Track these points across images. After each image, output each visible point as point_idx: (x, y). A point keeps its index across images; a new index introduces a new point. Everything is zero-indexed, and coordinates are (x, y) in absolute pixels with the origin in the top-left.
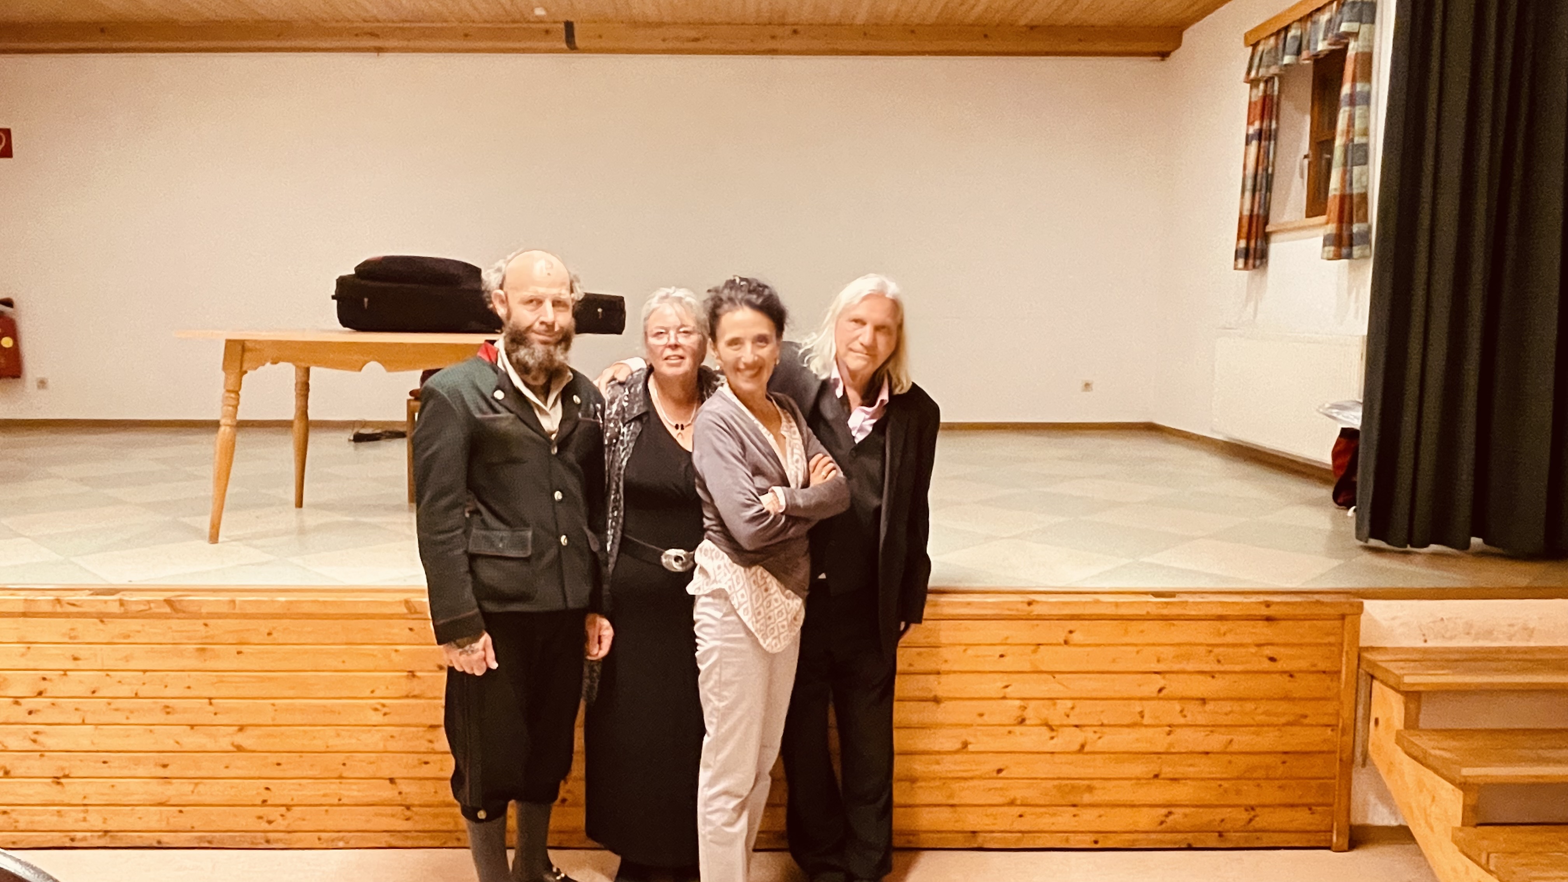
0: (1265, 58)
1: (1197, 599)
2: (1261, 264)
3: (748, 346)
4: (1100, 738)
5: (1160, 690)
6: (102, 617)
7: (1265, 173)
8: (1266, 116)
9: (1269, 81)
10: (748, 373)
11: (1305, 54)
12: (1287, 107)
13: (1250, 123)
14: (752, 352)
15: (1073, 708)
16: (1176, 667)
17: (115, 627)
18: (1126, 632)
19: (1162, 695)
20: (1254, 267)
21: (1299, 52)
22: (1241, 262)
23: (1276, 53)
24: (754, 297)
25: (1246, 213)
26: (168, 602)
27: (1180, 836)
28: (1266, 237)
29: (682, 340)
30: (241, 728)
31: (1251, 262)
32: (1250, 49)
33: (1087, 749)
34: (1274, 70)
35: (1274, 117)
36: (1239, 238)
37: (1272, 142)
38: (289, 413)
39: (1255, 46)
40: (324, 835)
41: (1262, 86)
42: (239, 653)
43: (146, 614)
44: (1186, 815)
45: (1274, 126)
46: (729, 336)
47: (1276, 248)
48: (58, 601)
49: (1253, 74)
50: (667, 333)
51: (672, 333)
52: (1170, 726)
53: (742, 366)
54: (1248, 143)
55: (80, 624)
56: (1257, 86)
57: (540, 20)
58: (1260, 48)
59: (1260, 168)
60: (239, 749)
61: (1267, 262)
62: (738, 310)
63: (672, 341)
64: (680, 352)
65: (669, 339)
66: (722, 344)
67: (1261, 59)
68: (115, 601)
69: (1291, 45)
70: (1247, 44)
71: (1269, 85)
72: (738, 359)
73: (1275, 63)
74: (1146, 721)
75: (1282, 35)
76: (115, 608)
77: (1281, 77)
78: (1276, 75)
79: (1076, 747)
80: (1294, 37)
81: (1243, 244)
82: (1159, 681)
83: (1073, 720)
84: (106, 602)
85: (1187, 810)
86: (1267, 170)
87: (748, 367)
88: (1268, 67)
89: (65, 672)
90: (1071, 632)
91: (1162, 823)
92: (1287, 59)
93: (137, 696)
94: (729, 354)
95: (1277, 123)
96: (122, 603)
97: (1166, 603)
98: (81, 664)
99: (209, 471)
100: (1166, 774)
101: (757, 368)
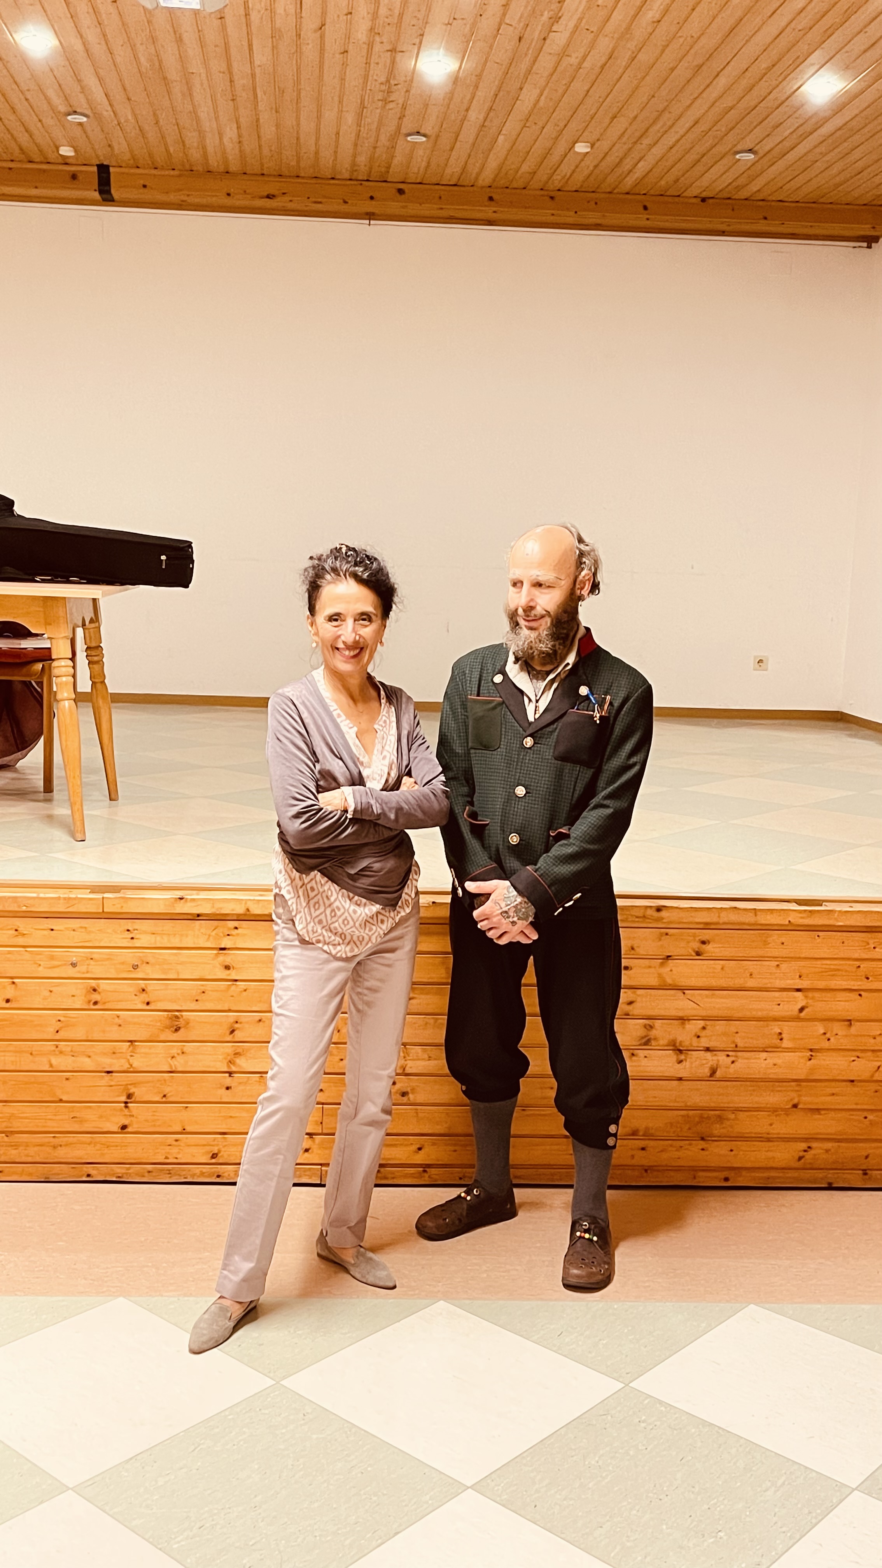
1: (845, 908)
3: (350, 622)
4: (733, 1062)
5: (802, 1010)
10: (346, 653)
14: (354, 630)
15: (704, 1028)
16: (821, 984)
18: (766, 943)
19: (802, 1015)
24: (360, 570)
27: (820, 1174)
33: (718, 1074)
44: (827, 1151)
46: (330, 611)
52: (811, 1050)
53: (341, 645)
57: (65, 161)
62: (341, 582)
66: (320, 618)
72: (337, 639)
74: (786, 1044)
79: (707, 1072)
82: (800, 999)
83: (704, 1042)
85: (829, 1145)
87: (348, 647)
90: (703, 943)
91: (800, 1158)
94: (328, 630)
97: (810, 911)
100: (805, 1104)
101: (358, 648)
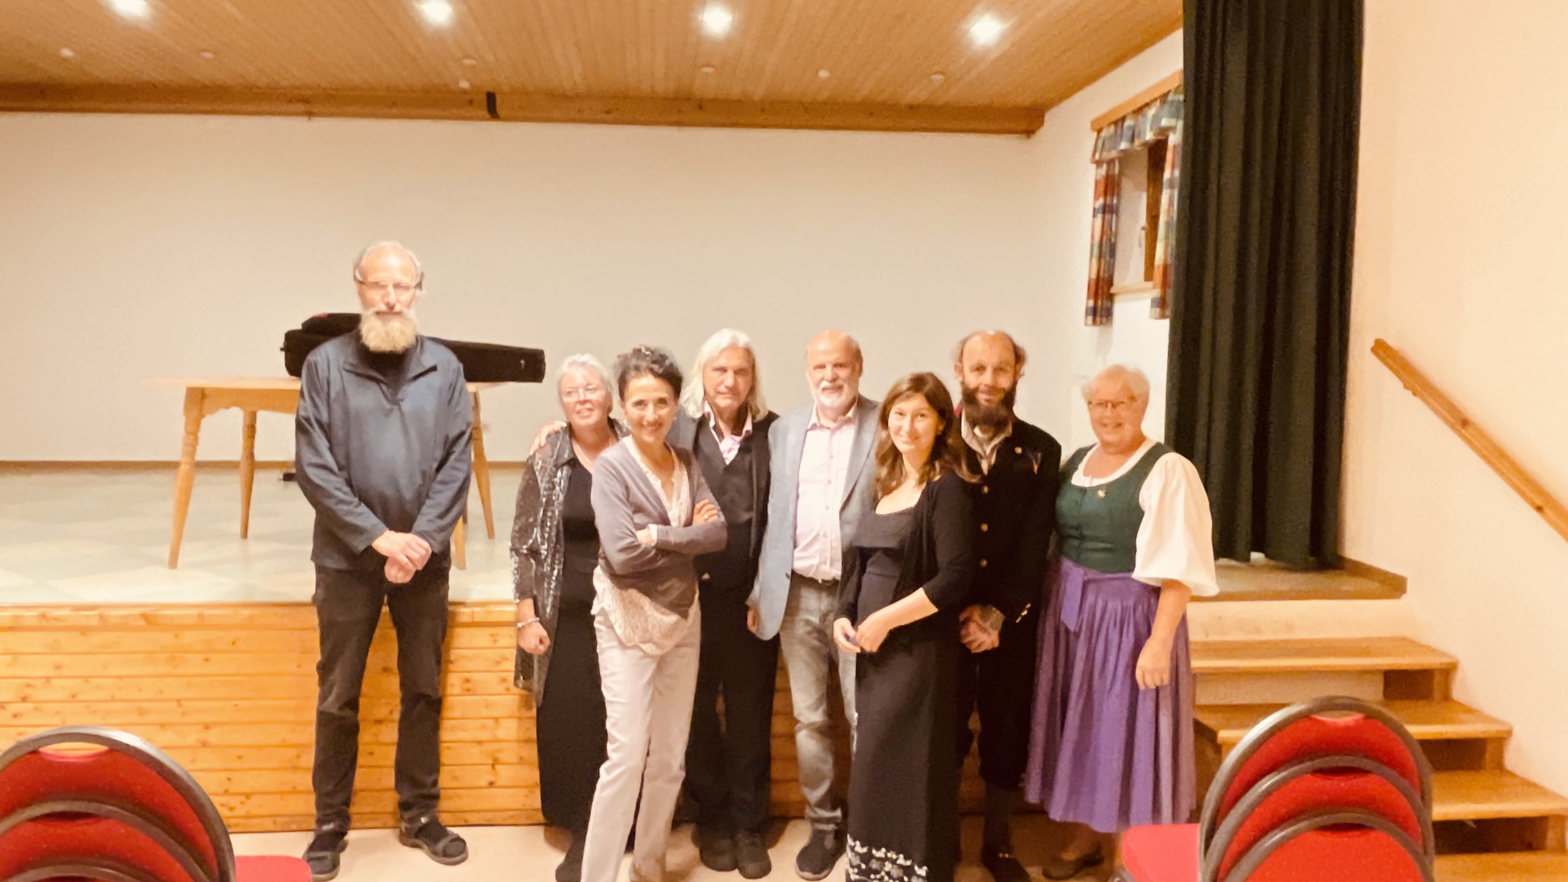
0: (1107, 143)
2: (1108, 320)
3: (651, 407)
6: (83, 630)
7: (1109, 242)
8: (1109, 193)
9: (1110, 162)
10: (650, 429)
11: (1137, 142)
12: (1127, 185)
13: (1096, 198)
14: (655, 412)
17: (97, 639)
20: (1101, 323)
21: (1132, 140)
22: (1090, 318)
23: (1116, 138)
24: (656, 367)
25: (1094, 276)
26: (144, 616)
28: (1111, 297)
29: (590, 396)
30: (207, 727)
31: (1098, 319)
32: (1095, 134)
34: (1113, 154)
35: (1115, 193)
36: (1089, 298)
37: (1114, 216)
38: (236, 454)
39: (1099, 131)
40: (280, 820)
41: (1105, 166)
42: (207, 660)
43: (123, 626)
45: (1115, 201)
46: (635, 398)
47: (1120, 308)
48: (44, 616)
49: (1097, 156)
50: (577, 392)
51: (581, 391)
53: (645, 423)
54: (1094, 216)
55: (62, 636)
56: (1102, 166)
57: (464, 92)
58: (1103, 134)
59: (1105, 238)
60: (204, 744)
61: (1111, 320)
62: (642, 376)
63: (582, 398)
64: (588, 406)
65: (579, 395)
66: (629, 405)
67: (1103, 144)
68: (95, 615)
69: (1127, 133)
70: (1093, 129)
71: (1112, 165)
72: (642, 418)
73: (1115, 148)
75: (1120, 124)
76: (94, 622)
77: (1121, 160)
78: (1116, 158)
80: (1129, 127)
81: (1091, 303)
84: (88, 616)
86: (1110, 240)
87: (650, 424)
88: (1110, 150)
89: (48, 679)
92: (1124, 145)
93: (113, 699)
94: (635, 412)
95: (1119, 200)
96: (101, 617)
98: (65, 672)
99: (170, 506)
101: (658, 424)
